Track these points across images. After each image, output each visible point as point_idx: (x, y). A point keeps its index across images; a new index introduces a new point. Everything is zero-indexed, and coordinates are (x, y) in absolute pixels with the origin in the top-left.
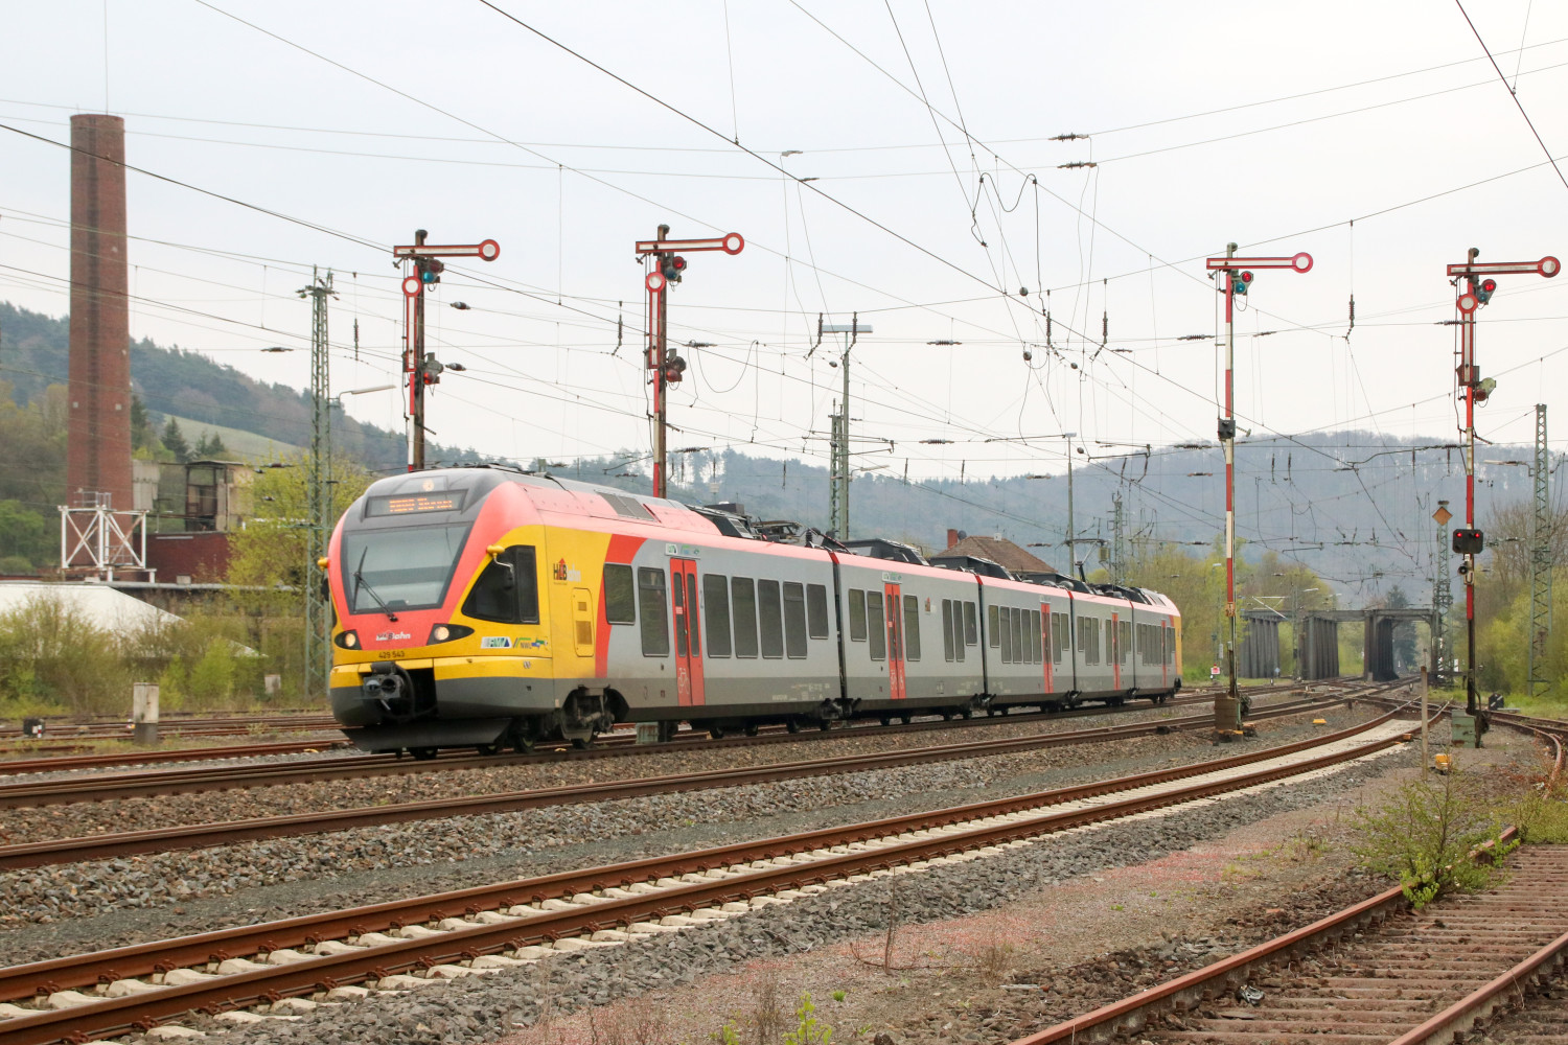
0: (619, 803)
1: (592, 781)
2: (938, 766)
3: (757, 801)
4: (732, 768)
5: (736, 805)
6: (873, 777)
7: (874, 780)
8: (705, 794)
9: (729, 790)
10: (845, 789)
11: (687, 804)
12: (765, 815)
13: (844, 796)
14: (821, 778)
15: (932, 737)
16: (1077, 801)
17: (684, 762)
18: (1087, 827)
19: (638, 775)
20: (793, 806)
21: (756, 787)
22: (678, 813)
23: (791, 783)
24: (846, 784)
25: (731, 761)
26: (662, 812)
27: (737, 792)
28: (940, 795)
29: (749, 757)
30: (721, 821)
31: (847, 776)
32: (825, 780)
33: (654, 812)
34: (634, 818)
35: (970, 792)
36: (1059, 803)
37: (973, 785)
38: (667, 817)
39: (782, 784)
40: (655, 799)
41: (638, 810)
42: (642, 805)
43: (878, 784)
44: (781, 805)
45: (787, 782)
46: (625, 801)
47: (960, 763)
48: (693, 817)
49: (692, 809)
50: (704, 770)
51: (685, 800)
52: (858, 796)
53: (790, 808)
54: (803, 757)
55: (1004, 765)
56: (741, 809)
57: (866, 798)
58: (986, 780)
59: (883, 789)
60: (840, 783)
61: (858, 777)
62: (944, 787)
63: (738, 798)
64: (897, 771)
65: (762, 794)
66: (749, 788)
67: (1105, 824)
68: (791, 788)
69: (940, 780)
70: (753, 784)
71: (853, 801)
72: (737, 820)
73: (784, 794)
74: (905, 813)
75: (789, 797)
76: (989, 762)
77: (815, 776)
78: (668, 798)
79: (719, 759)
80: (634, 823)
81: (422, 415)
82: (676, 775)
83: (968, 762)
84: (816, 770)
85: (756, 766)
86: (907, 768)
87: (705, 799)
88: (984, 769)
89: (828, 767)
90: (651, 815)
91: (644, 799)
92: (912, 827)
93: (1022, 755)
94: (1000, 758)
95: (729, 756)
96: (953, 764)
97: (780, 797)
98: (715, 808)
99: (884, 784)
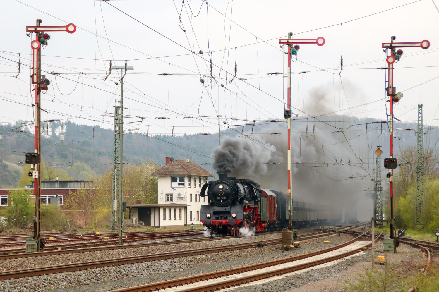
0: (18, 280)
1: (5, 270)
2: (163, 262)
3: (81, 278)
4: (70, 263)
5: (72, 280)
6: (134, 267)
7: (134, 268)
8: (58, 275)
9: (69, 273)
10: (121, 272)
11: (50, 280)
12: (85, 284)
13: (121, 276)
14: (110, 268)
15: (159, 249)
16: (224, 277)
17: (48, 261)
18: (229, 289)
19: (26, 267)
20: (98, 280)
21: (81, 272)
22: (45, 284)
23: (97, 270)
24: (122, 270)
25: (69, 260)
26: (38, 284)
27: (72, 274)
28: (163, 275)
29: (77, 258)
30: (65, 287)
31: (122, 266)
32: (112, 268)
33: (35, 284)
34: (25, 287)
35: (176, 273)
36: (216, 278)
37: (178, 270)
38: (41, 286)
39: (93, 270)
40: (35, 278)
41: (27, 283)
42: (29, 281)
43: (136, 270)
44: (92, 280)
45: (95, 269)
46: (21, 279)
47: (172, 260)
48: (52, 286)
49: (52, 282)
50: (57, 264)
51: (49, 278)
52: (127, 275)
53: (97, 281)
54: (102, 258)
55: (191, 261)
56: (74, 282)
57: (131, 276)
58: (184, 268)
59: (138, 272)
60: (119, 270)
61: (127, 267)
62: (165, 271)
63: (73, 277)
64: (144, 264)
65: (84, 275)
66: (78, 272)
68: (97, 272)
69: (163, 268)
70: (80, 270)
71: (125, 278)
72: (72, 287)
73: (94, 275)
74: (148, 283)
75: (96, 276)
76: (185, 260)
77: (108, 266)
78: (41, 277)
79: (64, 259)
80: (25, 289)
82: (44, 267)
83: (176, 260)
84: (108, 264)
85: (80, 262)
86: (149, 263)
87: (58, 277)
88: (183, 263)
89: (114, 262)
90: (33, 285)
91: (30, 278)
93: (199, 257)
94: (190, 258)
95: (68, 258)
96: (169, 261)
97: (92, 276)
98: (62, 281)
99: (139, 270)
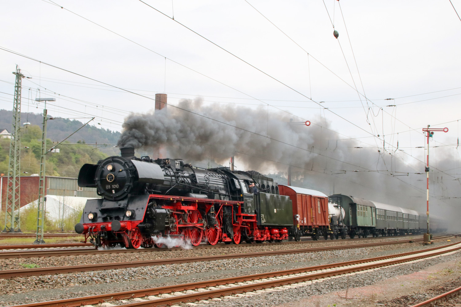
0: (279, 256)
1: (272, 250)
2: (356, 249)
3: (313, 257)
4: (306, 248)
5: (308, 257)
6: (341, 251)
7: (341, 252)
8: (300, 254)
9: (306, 254)
10: (334, 254)
11: (296, 257)
12: (315, 260)
13: (334, 256)
14: (328, 251)
15: (354, 242)
16: (391, 259)
17: (294, 246)
18: (393, 265)
19: (283, 249)
20: (321, 258)
21: (312, 253)
22: (294, 259)
23: (321, 253)
24: (334, 253)
25: (306, 246)
26: (290, 259)
27: (308, 254)
28: (357, 256)
29: (310, 246)
30: (304, 261)
31: (334, 251)
32: (329, 252)
33: (288, 258)
34: (283, 260)
35: (364, 256)
36: (386, 259)
37: (365, 254)
38: (291, 260)
39: (319, 253)
40: (288, 255)
41: (284, 258)
42: (285, 257)
43: (342, 253)
44: (318, 258)
45: (320, 252)
46: (281, 256)
47: (361, 249)
48: (297, 260)
49: (297, 258)
50: (299, 249)
51: (295, 256)
52: (337, 256)
53: (321, 259)
54: (323, 246)
55: (372, 249)
56: (309, 258)
57: (339, 257)
58: (368, 253)
59: (343, 255)
60: (333, 253)
61: (337, 251)
62: (358, 254)
63: (308, 256)
64: (346, 250)
65: (314, 255)
66: (311, 253)
67: (398, 264)
68: (321, 254)
69: (357, 253)
70: (312, 252)
71: (336, 257)
72: (308, 261)
73: (319, 255)
74: (349, 261)
75: (320, 256)
76: (369, 249)
77: (327, 251)
78: (291, 255)
79: (303, 246)
80: (283, 261)
81: (234, 163)
82: (292, 250)
83: (364, 249)
84: (327, 249)
85: (312, 248)
86: (349, 250)
87: (300, 256)
88: (367, 250)
89: (330, 249)
90: (287, 259)
91: (286, 255)
92: (351, 264)
93: (377, 247)
94: (371, 248)
95: (305, 245)
96: (360, 249)
97: (318, 256)
98: (302, 258)
99: (343, 253)
